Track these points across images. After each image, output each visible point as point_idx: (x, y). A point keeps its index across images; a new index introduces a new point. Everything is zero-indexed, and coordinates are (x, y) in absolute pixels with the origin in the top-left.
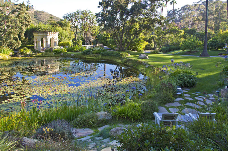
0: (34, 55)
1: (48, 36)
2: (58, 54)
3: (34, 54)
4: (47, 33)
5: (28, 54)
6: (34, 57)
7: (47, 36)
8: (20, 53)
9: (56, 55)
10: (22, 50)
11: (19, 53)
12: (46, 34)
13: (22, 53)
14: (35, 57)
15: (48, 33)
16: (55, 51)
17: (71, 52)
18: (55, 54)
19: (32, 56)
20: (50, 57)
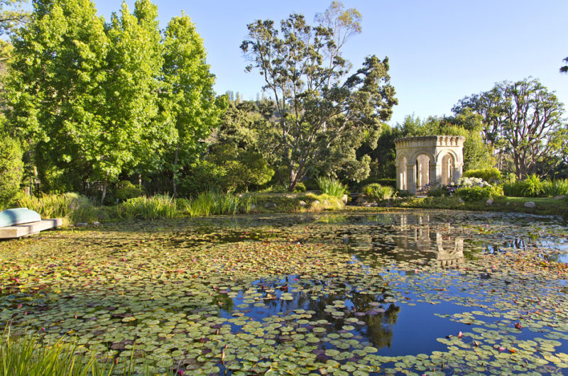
0: (405, 204)
1: (438, 149)
2: (475, 200)
3: (404, 200)
4: (436, 138)
5: (387, 200)
6: (404, 209)
7: (435, 147)
8: (365, 198)
9: (470, 205)
10: (369, 189)
11: (361, 196)
12: (431, 142)
13: (370, 198)
14: (406, 207)
15: (438, 139)
16: (464, 193)
17: (515, 198)
18: (466, 200)
19: (399, 206)
20: (451, 209)
